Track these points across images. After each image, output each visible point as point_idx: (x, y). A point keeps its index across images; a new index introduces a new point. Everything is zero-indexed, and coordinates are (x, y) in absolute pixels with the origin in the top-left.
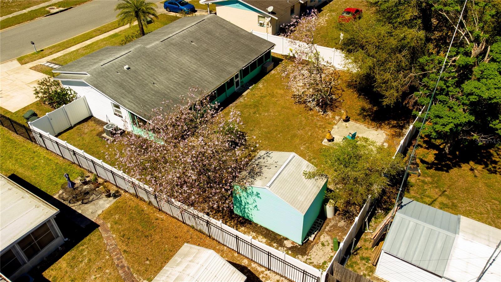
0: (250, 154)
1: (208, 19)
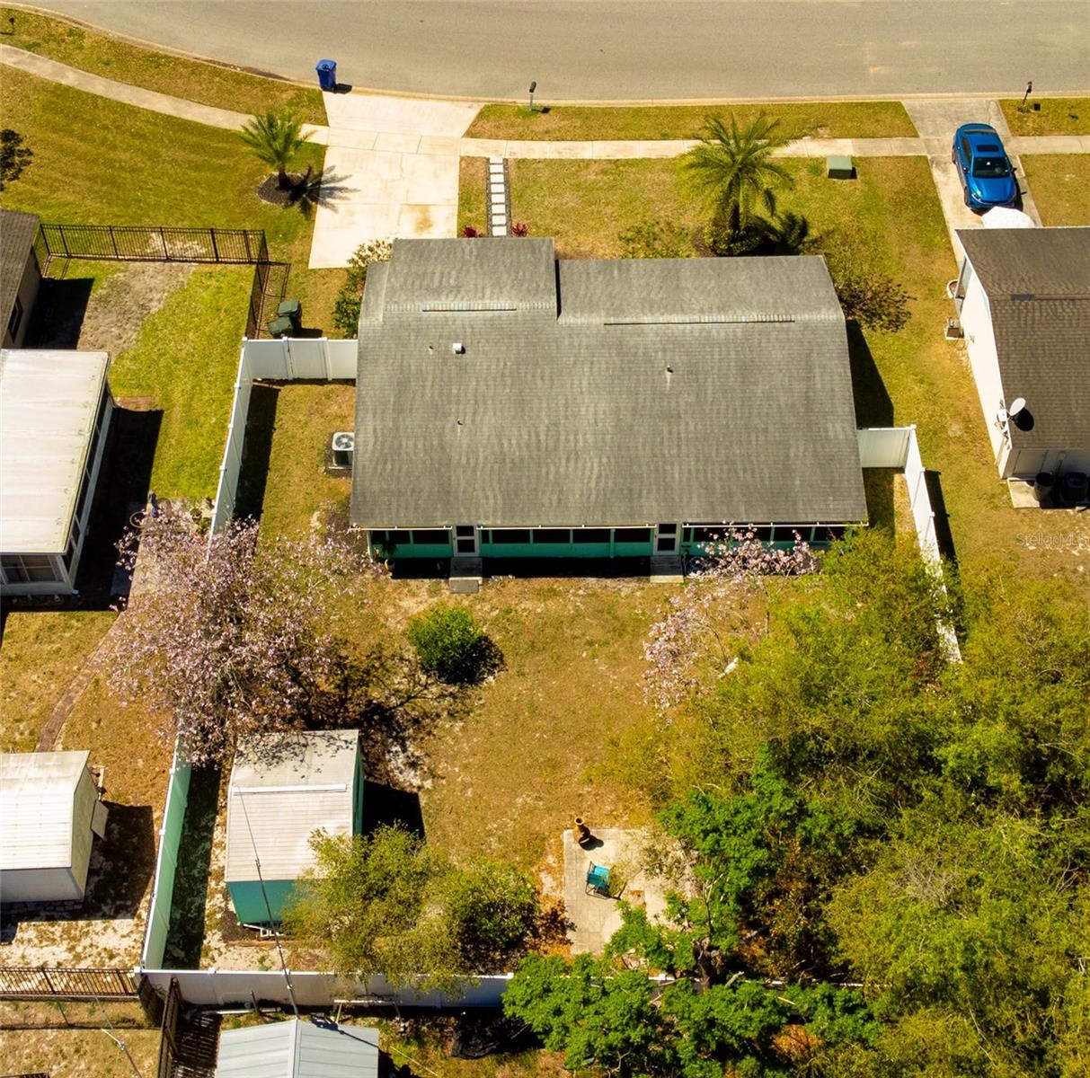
0: (438, 716)
1: (806, 326)
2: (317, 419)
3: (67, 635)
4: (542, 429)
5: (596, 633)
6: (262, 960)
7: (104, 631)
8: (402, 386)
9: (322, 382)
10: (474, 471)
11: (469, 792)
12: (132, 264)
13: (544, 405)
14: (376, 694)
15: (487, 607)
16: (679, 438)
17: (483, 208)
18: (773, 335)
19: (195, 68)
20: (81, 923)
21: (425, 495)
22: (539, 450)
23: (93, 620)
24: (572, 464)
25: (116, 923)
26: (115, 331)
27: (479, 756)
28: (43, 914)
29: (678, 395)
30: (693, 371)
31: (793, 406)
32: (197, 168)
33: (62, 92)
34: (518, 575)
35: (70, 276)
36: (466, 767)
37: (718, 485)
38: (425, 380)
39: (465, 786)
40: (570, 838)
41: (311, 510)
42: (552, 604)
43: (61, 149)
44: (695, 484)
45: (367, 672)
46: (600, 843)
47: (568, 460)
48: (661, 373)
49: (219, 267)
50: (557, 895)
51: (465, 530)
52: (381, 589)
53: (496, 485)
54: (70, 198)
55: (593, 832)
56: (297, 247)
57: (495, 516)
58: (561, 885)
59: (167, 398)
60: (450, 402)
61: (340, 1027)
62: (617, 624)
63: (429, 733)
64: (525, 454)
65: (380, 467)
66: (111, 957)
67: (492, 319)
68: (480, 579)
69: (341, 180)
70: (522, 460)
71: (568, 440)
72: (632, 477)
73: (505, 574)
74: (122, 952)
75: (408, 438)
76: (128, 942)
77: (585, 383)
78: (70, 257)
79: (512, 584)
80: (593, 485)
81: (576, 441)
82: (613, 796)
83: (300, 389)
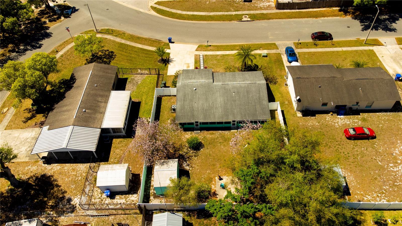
0: (192, 156)
1: (259, 84)
2: (169, 103)
3: (124, 143)
4: (211, 104)
5: (221, 141)
6: (161, 201)
7: (131, 142)
8: (185, 96)
9: (170, 96)
10: (198, 111)
11: (198, 170)
12: (135, 75)
13: (211, 99)
14: (181, 153)
15: (201, 136)
16: (236, 105)
17: (199, 64)
18: (253, 85)
19: (146, 39)
20: (127, 195)
21: (189, 116)
22: (210, 107)
23: (129, 140)
24: (216, 110)
25: (134, 195)
26: (132, 87)
27: (200, 164)
28: (120, 194)
29: (235, 97)
30: (238, 92)
31: (257, 99)
32: (146, 57)
33: (122, 44)
34: (206, 131)
35: (124, 77)
36: (198, 166)
37: (243, 113)
38: (189, 95)
39: (198, 169)
40: (217, 178)
41: (168, 119)
42: (213, 136)
43: (122, 54)
44: (239, 113)
45: (179, 149)
46: (222, 179)
47: (215, 109)
48: (232, 93)
49: (151, 75)
50: (215, 189)
51: (197, 122)
52: (182, 133)
53: (202, 114)
54: (123, 63)
55: (221, 177)
56: (165, 71)
57: (202, 120)
58: (215, 187)
59: (142, 99)
60: (193, 99)
61: (175, 213)
62: (225, 139)
63: (191, 160)
64: (208, 108)
65: (181, 111)
66: (133, 201)
67: (201, 84)
68: (199, 131)
69: (172, 59)
70: (207, 109)
71: (215, 105)
72: (227, 112)
73: (204, 130)
74: (135, 200)
75: (186, 106)
76: (136, 199)
77: (218, 95)
78: (123, 74)
79: (206, 132)
80: (220, 114)
81: (217, 105)
82: (225, 171)
83: (166, 97)
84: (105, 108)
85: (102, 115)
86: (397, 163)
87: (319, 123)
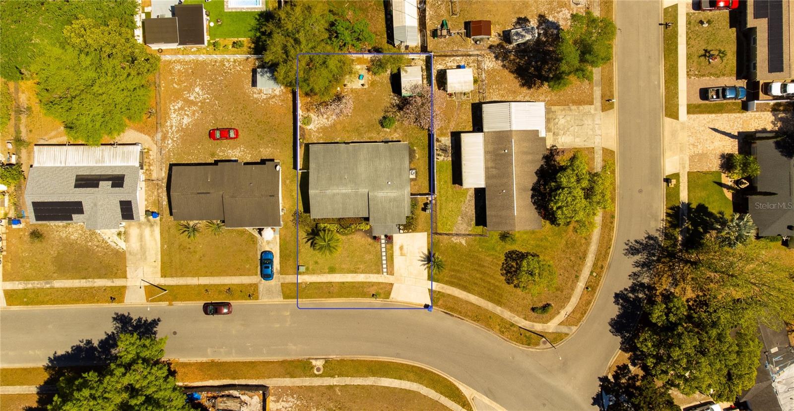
1: (317, 189)
4: (371, 165)
10: (385, 156)
12: (468, 233)
13: (371, 170)
16: (344, 163)
18: (324, 187)
22: (372, 160)
25: (440, 69)
26: (467, 211)
29: (344, 173)
30: (341, 179)
31: (321, 171)
32: (458, 271)
35: (481, 228)
37: (337, 153)
38: (395, 176)
39: (385, 96)
40: (366, 86)
41: (418, 159)
42: (370, 136)
43: (494, 278)
44: (342, 153)
47: (366, 158)
48: (347, 178)
50: (369, 75)
53: (380, 152)
59: (452, 189)
60: (390, 171)
64: (375, 160)
67: (382, 190)
69: (422, 265)
70: (375, 158)
72: (354, 155)
74: (437, 64)
76: (437, 66)
77: (363, 176)
78: (482, 235)
81: (365, 162)
84: (486, 161)
85: (487, 150)
86: (202, 103)
87: (260, 151)
